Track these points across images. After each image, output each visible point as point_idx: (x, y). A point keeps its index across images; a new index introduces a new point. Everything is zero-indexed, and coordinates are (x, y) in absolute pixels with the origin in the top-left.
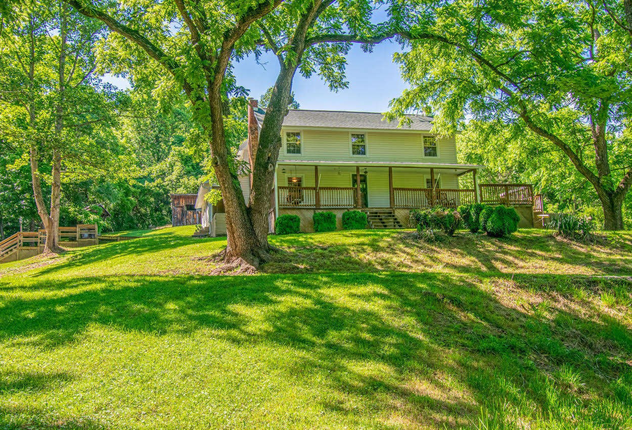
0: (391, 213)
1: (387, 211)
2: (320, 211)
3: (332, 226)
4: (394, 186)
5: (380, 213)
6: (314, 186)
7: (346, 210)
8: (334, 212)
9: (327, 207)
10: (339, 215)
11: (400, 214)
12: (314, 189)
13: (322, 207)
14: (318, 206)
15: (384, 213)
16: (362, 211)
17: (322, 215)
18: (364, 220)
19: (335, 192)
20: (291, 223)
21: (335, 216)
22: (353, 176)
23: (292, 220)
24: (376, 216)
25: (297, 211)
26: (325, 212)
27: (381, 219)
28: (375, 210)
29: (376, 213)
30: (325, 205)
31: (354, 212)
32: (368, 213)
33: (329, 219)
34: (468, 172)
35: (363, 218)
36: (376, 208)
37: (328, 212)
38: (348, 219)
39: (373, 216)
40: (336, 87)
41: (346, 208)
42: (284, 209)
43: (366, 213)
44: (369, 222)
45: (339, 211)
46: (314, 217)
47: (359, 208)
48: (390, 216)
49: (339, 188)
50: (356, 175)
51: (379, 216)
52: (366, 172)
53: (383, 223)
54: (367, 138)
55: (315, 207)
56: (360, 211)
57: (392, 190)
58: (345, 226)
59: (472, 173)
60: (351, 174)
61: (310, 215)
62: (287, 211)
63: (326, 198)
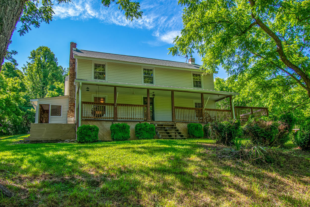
0: (173, 126)
1: (170, 124)
2: (117, 123)
3: (126, 136)
4: (175, 106)
5: (165, 125)
6: (113, 102)
7: (138, 123)
8: (128, 124)
9: (123, 120)
10: (132, 126)
11: (181, 126)
12: (113, 105)
13: (119, 120)
14: (115, 119)
15: (168, 125)
16: (151, 123)
17: (117, 126)
18: (153, 130)
19: (130, 108)
20: (89, 133)
21: (129, 127)
22: (144, 98)
23: (91, 129)
24: (162, 128)
25: (98, 123)
26: (120, 123)
27: (166, 130)
28: (161, 123)
29: (162, 125)
30: (122, 118)
31: (145, 124)
32: (156, 125)
33: (124, 129)
34: (227, 97)
35: (152, 129)
36: (162, 122)
37: (123, 123)
38: (140, 130)
39: (159, 128)
40: (132, 16)
41: (139, 121)
42: (86, 120)
43: (155, 125)
44: (157, 133)
45: (132, 123)
46: (111, 127)
47: (149, 121)
48: (173, 128)
49: (133, 105)
50: (147, 98)
51: (164, 128)
52: (154, 95)
53: (168, 133)
54: (154, 72)
55: (113, 119)
56: (149, 123)
57: (173, 108)
58: (137, 135)
59: (229, 98)
60: (143, 96)
61: (108, 125)
62: (89, 122)
63: (122, 113)
